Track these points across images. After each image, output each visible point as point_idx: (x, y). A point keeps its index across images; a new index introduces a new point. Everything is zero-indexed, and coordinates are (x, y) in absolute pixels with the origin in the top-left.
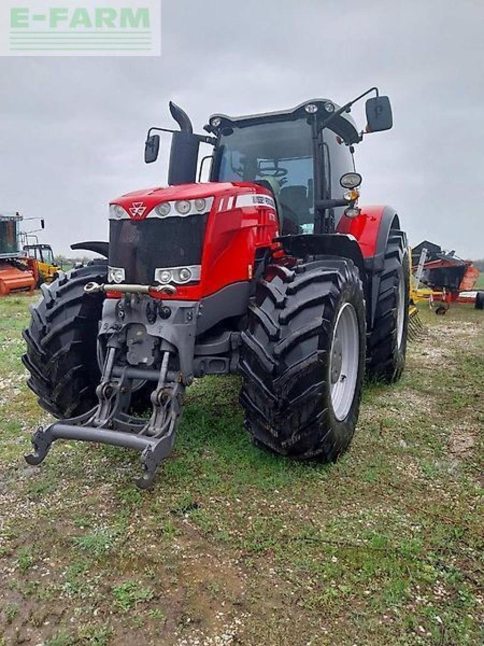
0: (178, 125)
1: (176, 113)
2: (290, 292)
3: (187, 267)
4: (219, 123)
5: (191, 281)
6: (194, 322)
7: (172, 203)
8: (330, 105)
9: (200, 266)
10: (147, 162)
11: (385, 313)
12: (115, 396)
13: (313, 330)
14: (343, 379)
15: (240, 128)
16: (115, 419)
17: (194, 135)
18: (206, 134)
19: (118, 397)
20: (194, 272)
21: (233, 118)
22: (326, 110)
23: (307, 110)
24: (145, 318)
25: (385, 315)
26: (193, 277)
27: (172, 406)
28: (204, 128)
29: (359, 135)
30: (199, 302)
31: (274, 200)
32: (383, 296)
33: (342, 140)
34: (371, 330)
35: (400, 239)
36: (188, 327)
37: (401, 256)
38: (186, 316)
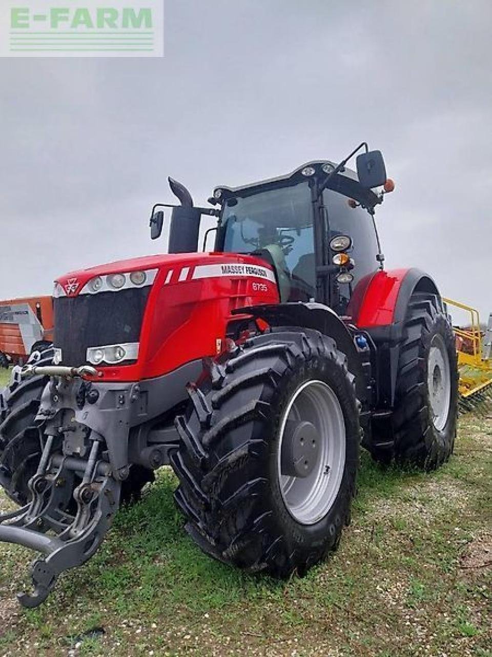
0: (179, 200)
1: (177, 189)
2: (229, 370)
3: (120, 345)
4: (220, 194)
5: (125, 361)
6: (127, 407)
7: (104, 278)
8: (329, 166)
9: (138, 343)
10: (153, 238)
11: (410, 389)
12: (50, 489)
13: (245, 414)
14: (327, 470)
15: (243, 198)
16: (47, 517)
17: (195, 208)
18: (210, 206)
19: (53, 490)
20: (129, 351)
21: (234, 188)
22: (324, 172)
23: (304, 173)
24: (75, 402)
25: (409, 391)
26: (127, 357)
27: (99, 504)
28: (209, 201)
29: (379, 196)
30: (134, 384)
31: (274, 269)
32: (405, 370)
33: (357, 203)
34: (391, 409)
35: (428, 303)
36: (118, 413)
37: (430, 323)
38: (117, 400)
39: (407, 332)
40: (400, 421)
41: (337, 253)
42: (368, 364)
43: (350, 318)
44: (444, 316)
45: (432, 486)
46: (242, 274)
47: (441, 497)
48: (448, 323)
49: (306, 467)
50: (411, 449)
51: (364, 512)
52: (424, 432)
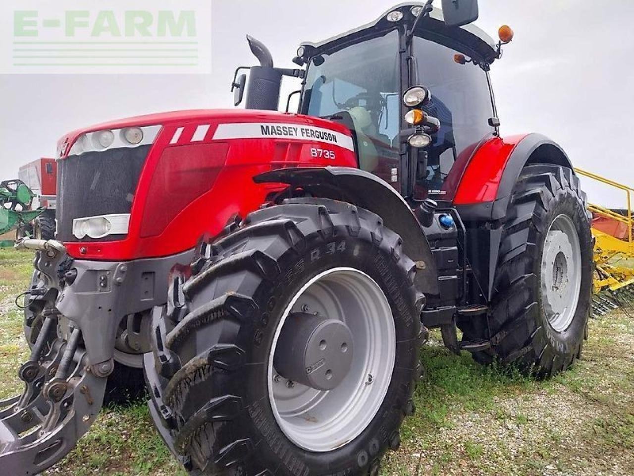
0: (258, 61)
1: (256, 49)
4: (303, 52)
5: (110, 235)
6: (110, 290)
9: (129, 215)
11: (514, 280)
14: (370, 380)
15: (329, 54)
17: (275, 69)
18: (295, 66)
21: (317, 44)
22: (413, 15)
23: (390, 19)
25: (513, 283)
26: (113, 230)
28: (294, 61)
29: (495, 48)
30: (121, 263)
31: (353, 134)
32: (509, 257)
33: (467, 58)
34: (489, 304)
35: (548, 176)
36: (97, 297)
37: (548, 201)
38: (99, 281)
39: (516, 211)
40: (501, 319)
41: (410, 108)
42: (455, 248)
43: (444, 193)
44: (573, 194)
45: (539, 400)
46: (294, 137)
47: (546, 416)
48: (580, 202)
49: (329, 377)
50: (515, 353)
51: (438, 428)
52: (531, 334)
